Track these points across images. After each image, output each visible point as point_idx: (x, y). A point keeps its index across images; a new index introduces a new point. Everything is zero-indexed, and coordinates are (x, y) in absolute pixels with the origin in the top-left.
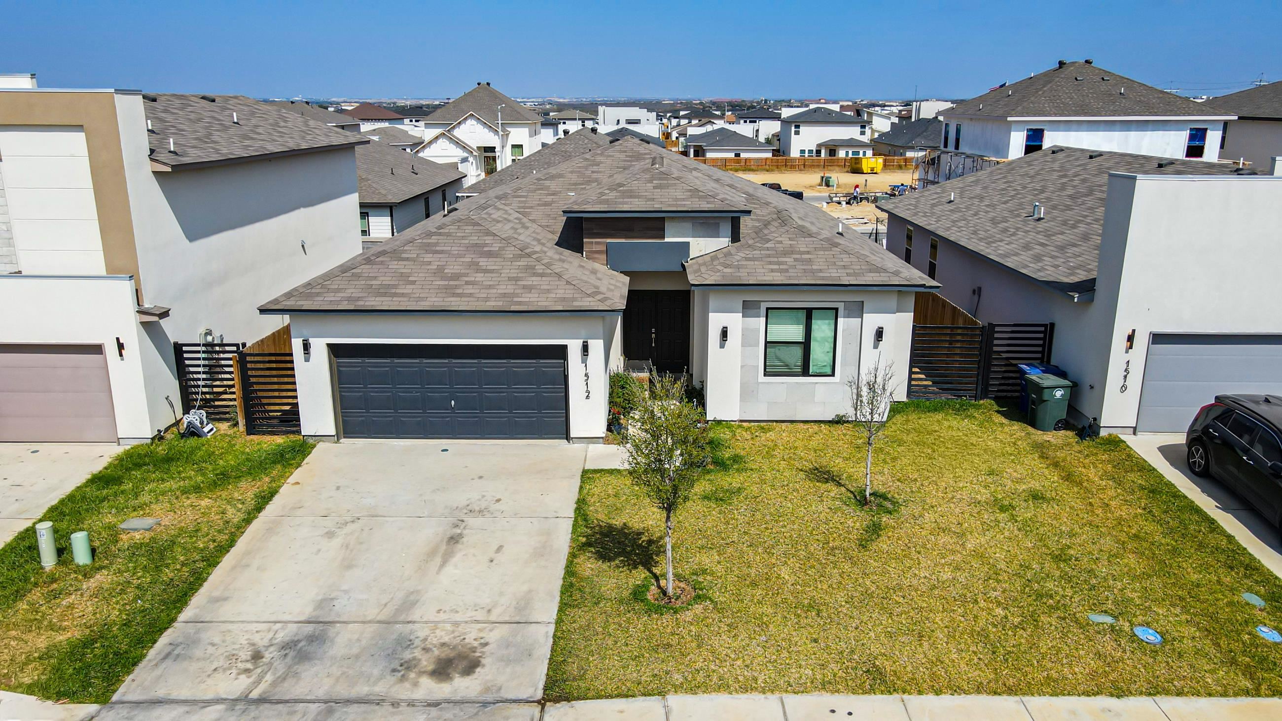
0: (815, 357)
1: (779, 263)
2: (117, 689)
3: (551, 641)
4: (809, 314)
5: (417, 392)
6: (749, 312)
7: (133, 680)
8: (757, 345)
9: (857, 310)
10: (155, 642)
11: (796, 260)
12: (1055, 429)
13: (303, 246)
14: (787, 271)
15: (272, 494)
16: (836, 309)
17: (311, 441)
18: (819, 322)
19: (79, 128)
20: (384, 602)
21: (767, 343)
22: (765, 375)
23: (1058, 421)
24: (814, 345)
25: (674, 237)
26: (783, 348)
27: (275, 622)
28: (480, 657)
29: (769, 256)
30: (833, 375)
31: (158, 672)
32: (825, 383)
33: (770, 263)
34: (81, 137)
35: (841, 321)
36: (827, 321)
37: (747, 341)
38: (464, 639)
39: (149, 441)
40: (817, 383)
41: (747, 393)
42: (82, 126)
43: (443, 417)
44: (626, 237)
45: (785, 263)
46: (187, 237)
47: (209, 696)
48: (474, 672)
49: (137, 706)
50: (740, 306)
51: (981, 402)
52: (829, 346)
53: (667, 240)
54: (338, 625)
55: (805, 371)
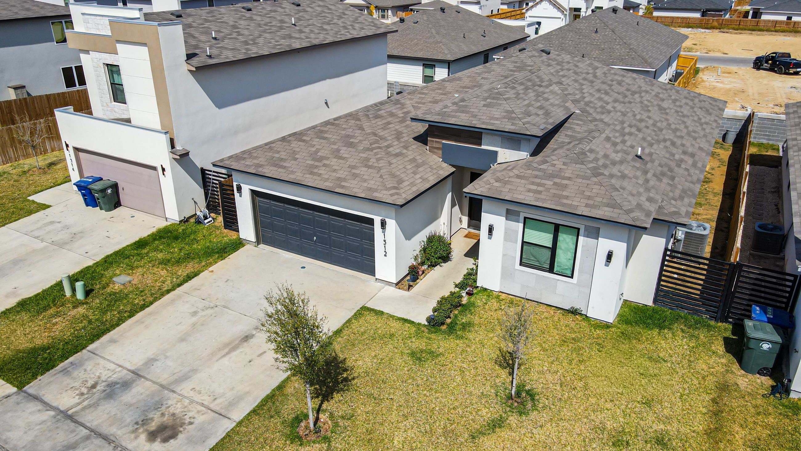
0: (559, 260)
1: (539, 185)
2: (31, 382)
3: (224, 435)
4: (557, 229)
5: (296, 227)
6: (510, 217)
7: (40, 380)
8: (516, 242)
9: (595, 234)
10: (67, 358)
11: (555, 184)
12: (758, 373)
13: (326, 103)
14: (540, 192)
15: (196, 274)
16: (579, 229)
17: (244, 242)
18: (565, 236)
19: (144, 44)
20: (174, 372)
21: (523, 243)
22: (521, 265)
23: (764, 368)
24: (559, 252)
25: (488, 145)
26: (537, 248)
27: (120, 366)
28: (181, 431)
29: (536, 177)
30: (572, 277)
31: (52, 379)
32: (565, 282)
33: (533, 183)
34: (145, 49)
35: (581, 238)
36: (570, 236)
37: (508, 236)
38: (186, 415)
39: (178, 222)
40: (558, 280)
41: (506, 274)
42: (146, 44)
43: (310, 245)
44: (456, 141)
45: (543, 185)
46: (216, 106)
47: (54, 404)
48: (168, 442)
49: (27, 397)
50: (504, 212)
51: (720, 324)
52: (571, 255)
53: (483, 147)
54: (143, 379)
55: (551, 270)
